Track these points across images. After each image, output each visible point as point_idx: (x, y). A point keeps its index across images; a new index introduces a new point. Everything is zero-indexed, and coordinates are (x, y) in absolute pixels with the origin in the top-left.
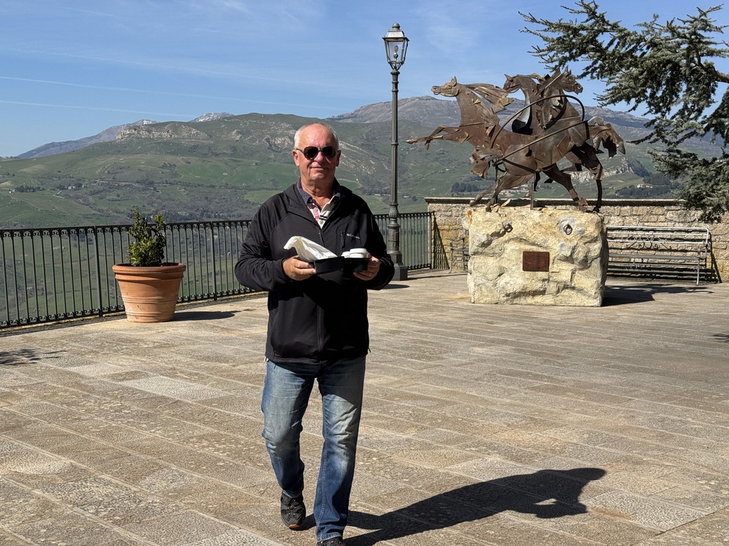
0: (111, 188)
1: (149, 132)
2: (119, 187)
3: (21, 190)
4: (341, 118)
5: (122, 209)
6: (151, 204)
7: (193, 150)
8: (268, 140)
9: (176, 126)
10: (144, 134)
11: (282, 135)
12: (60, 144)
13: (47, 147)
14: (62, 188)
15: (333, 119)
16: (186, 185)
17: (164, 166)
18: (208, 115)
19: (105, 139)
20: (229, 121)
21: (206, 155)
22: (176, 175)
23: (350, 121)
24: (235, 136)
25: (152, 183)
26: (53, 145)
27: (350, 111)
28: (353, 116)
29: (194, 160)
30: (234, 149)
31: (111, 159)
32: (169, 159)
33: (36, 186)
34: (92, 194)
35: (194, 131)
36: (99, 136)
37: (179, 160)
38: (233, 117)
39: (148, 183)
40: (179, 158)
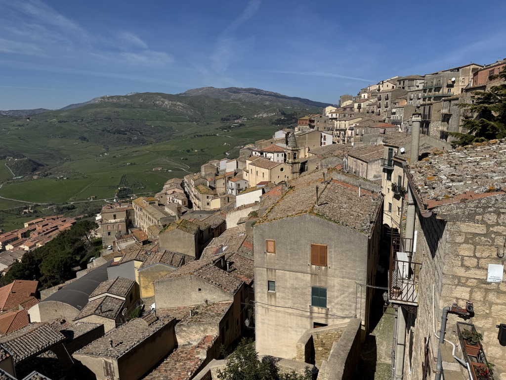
0: (95, 121)
1: (109, 99)
2: (98, 120)
3: (60, 122)
4: (180, 94)
5: (100, 128)
6: (110, 126)
7: (125, 106)
8: (153, 102)
9: (118, 97)
10: (107, 100)
11: (158, 100)
12: (76, 105)
13: (71, 106)
14: (76, 121)
15: (177, 95)
16: (123, 119)
17: (115, 112)
18: (131, 93)
19: (93, 102)
20: (138, 95)
21: (130, 108)
22: (119, 115)
23: (184, 95)
24: (141, 101)
25: (110, 119)
26: (73, 105)
27: (184, 92)
29: (126, 110)
30: (141, 105)
31: (95, 110)
32: (116, 109)
33: (66, 120)
34: (87, 123)
35: (125, 99)
36: (91, 101)
37: (120, 110)
38: (140, 94)
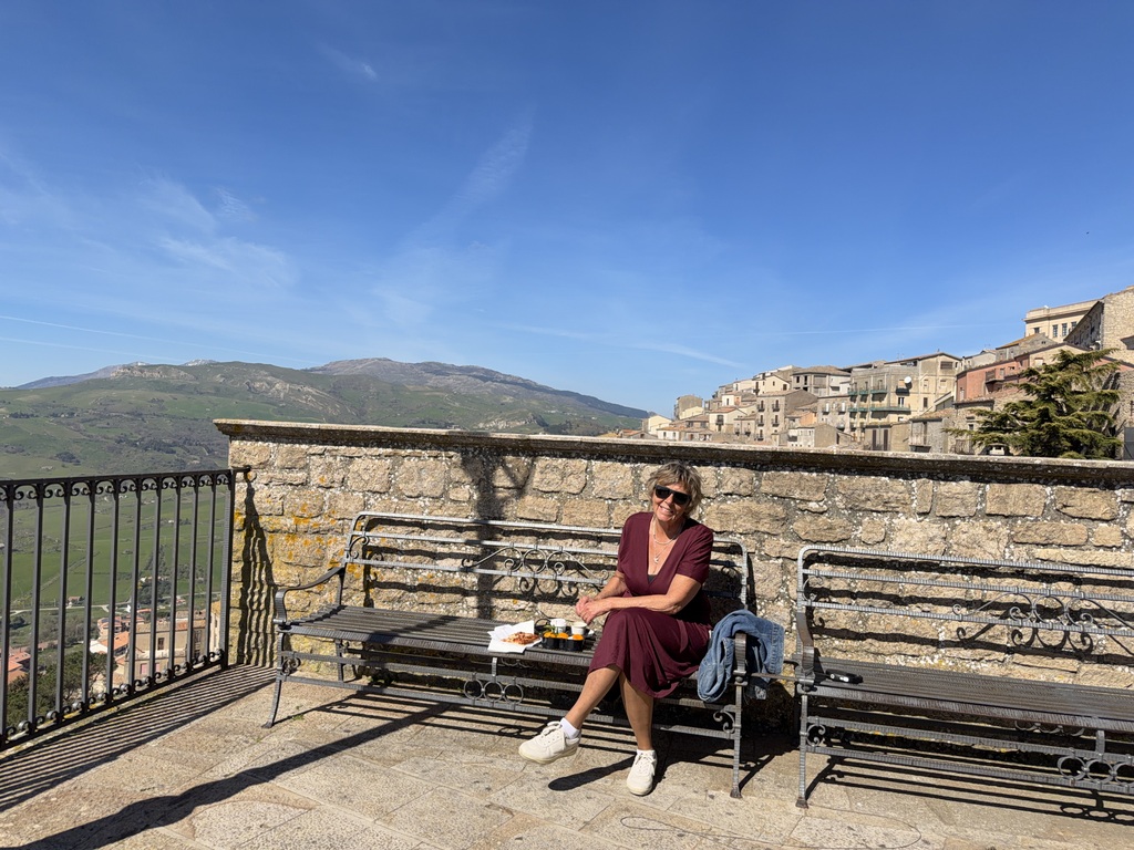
0: (101, 417)
1: (142, 372)
2: (109, 417)
3: (15, 416)
4: (312, 370)
5: (110, 435)
6: (139, 432)
7: (180, 388)
8: (248, 384)
9: (166, 368)
10: (137, 373)
11: (260, 381)
12: (59, 378)
13: (46, 380)
14: (55, 415)
15: (306, 370)
16: (172, 417)
17: (153, 401)
18: (197, 361)
19: (102, 376)
20: (214, 367)
21: (192, 393)
22: (163, 408)
23: (320, 372)
24: (219, 378)
25: (140, 415)
26: (52, 379)
27: (321, 365)
28: (323, 369)
29: (181, 397)
30: (218, 390)
31: (104, 393)
32: (158, 395)
33: (29, 413)
34: (83, 422)
35: (182, 373)
36: (96, 373)
37: (166, 396)
38: (218, 363)
39: (137, 414)
40: (168, 395)
